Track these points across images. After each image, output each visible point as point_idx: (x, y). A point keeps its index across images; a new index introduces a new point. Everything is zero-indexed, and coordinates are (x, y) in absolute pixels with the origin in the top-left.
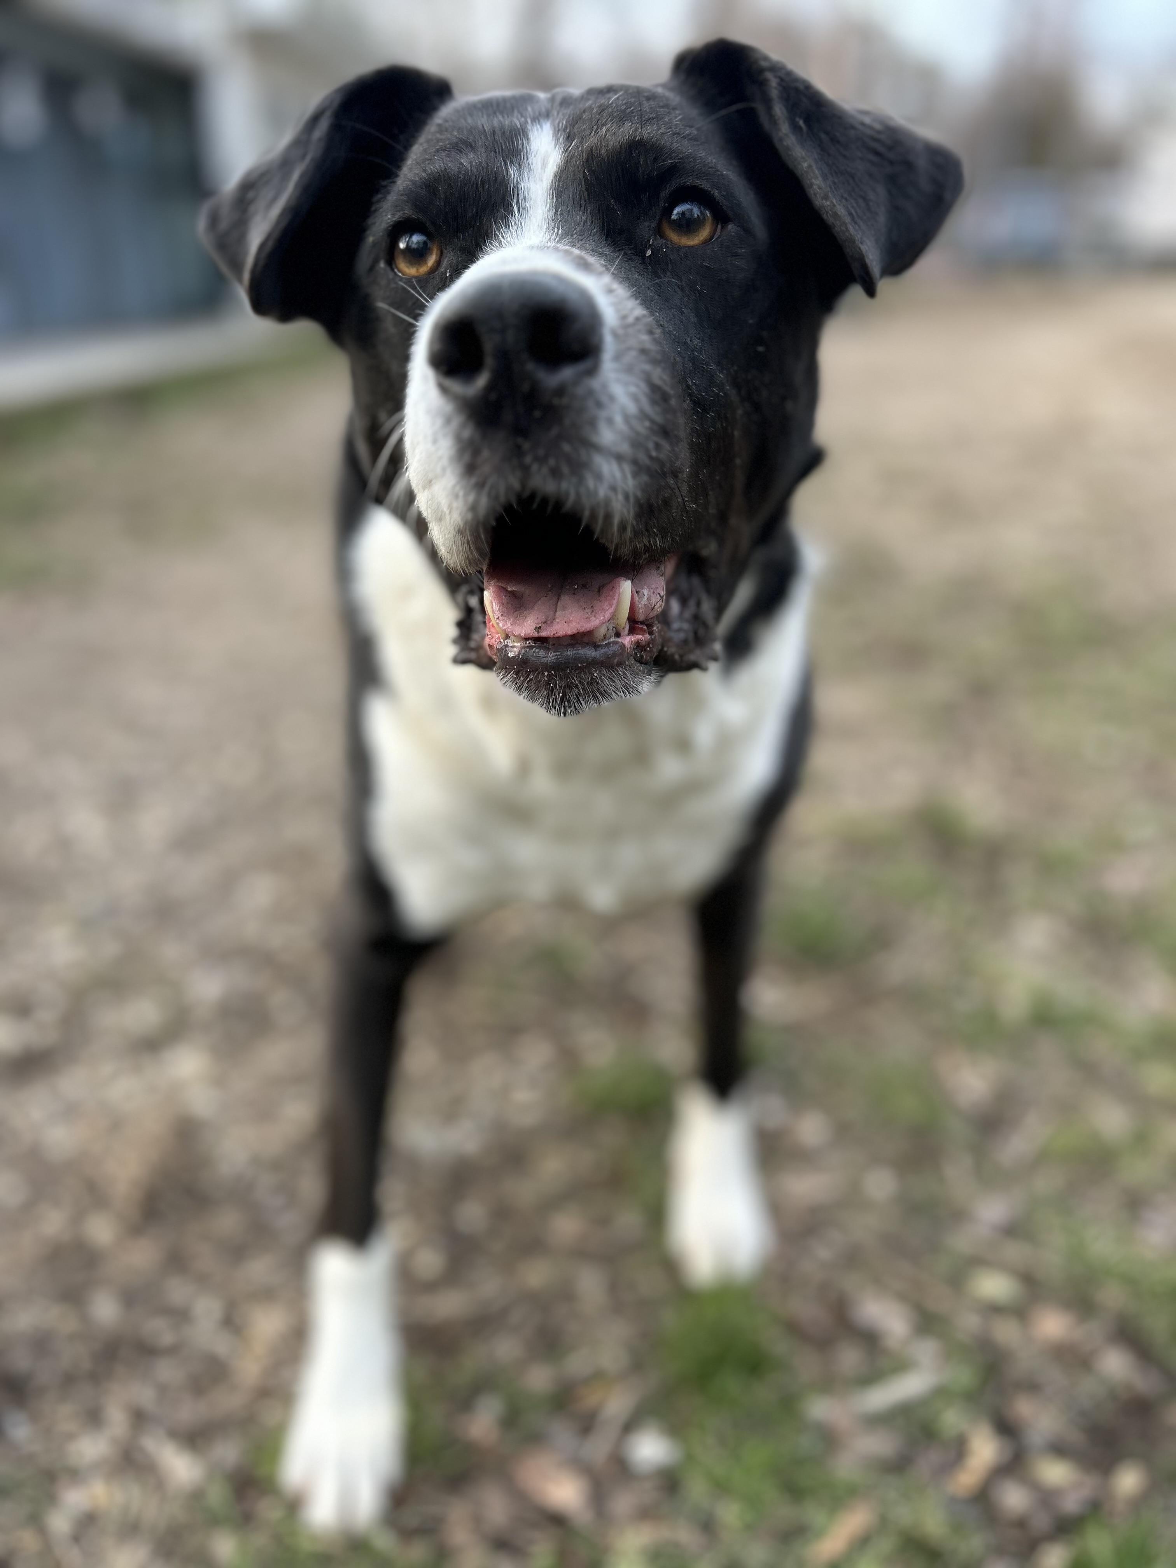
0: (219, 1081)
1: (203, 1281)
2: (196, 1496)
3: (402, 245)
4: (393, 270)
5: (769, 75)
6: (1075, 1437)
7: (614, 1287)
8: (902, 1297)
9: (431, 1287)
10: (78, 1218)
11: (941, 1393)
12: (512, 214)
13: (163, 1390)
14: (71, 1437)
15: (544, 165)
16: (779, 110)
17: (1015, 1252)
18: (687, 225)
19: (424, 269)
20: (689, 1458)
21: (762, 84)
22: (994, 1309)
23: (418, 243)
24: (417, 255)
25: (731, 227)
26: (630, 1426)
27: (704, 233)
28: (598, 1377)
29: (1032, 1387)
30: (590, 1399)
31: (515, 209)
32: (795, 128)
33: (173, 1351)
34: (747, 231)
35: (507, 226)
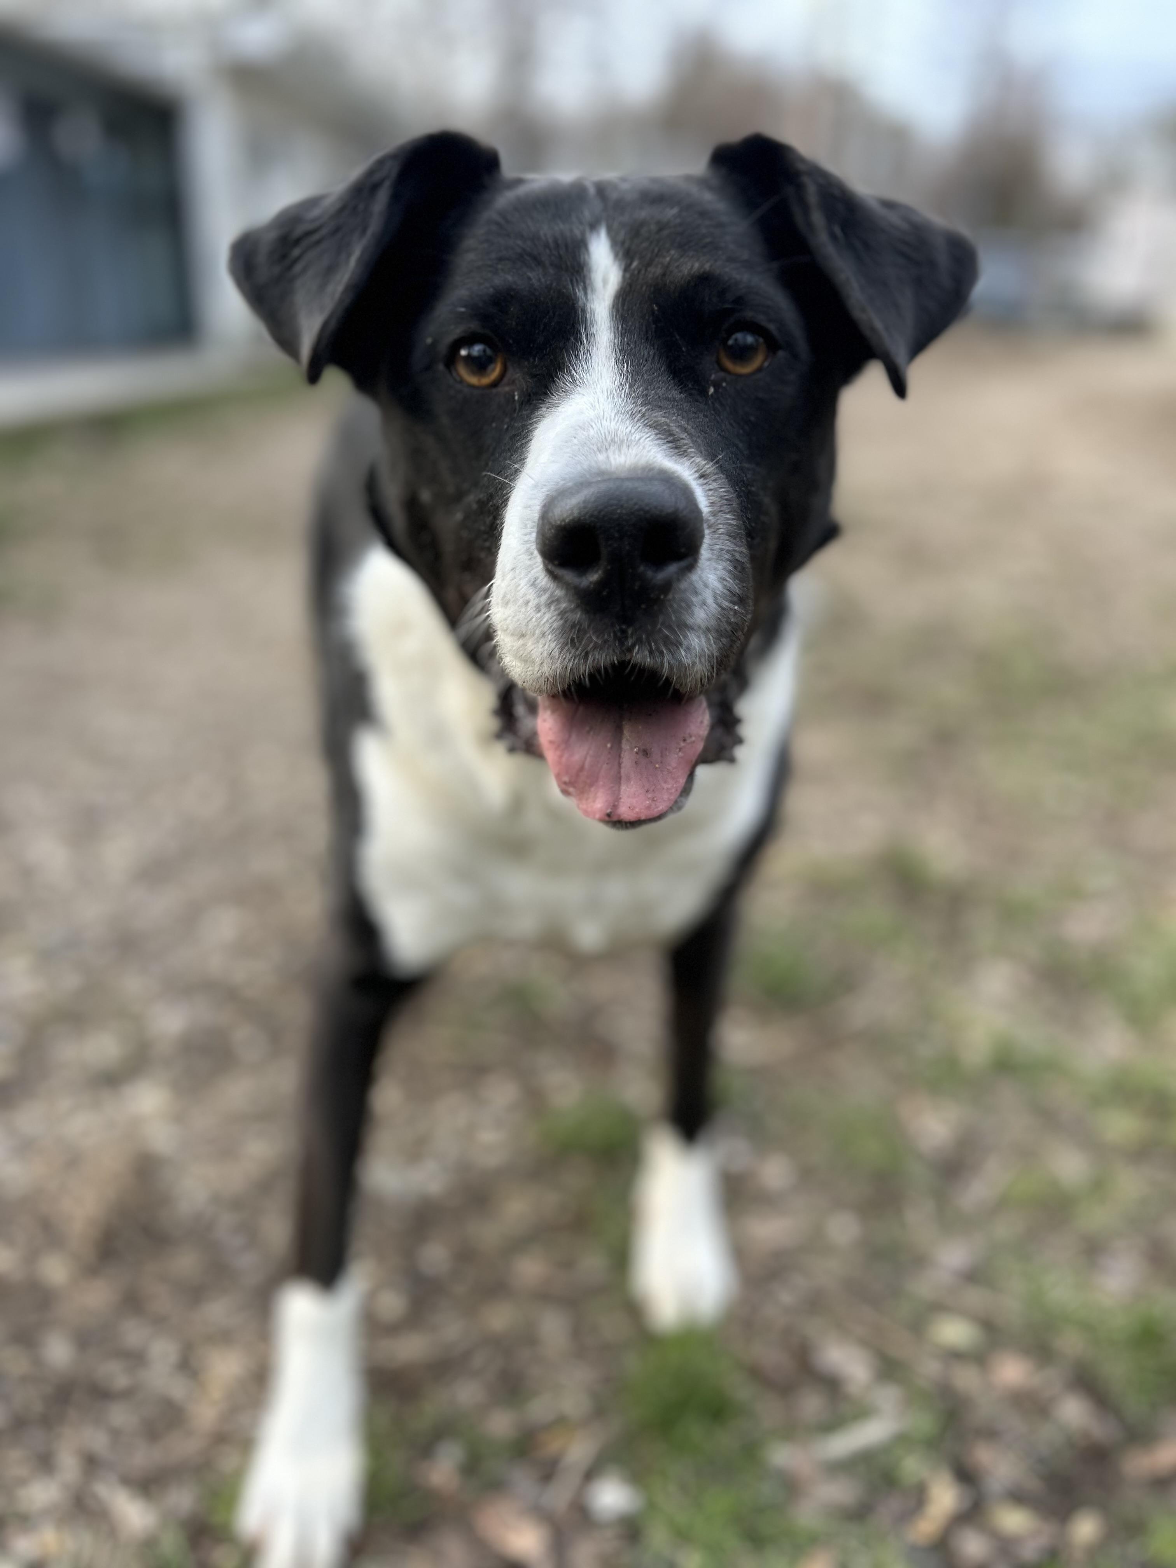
0: (179, 1118)
1: (159, 1322)
2: (149, 1544)
3: (463, 352)
4: (450, 372)
5: (806, 180)
6: (1034, 1484)
7: (576, 1333)
8: (864, 1343)
9: (393, 1329)
10: (32, 1257)
11: (902, 1440)
12: (581, 343)
13: (116, 1434)
14: (23, 1482)
15: (605, 282)
16: (818, 218)
17: (975, 1297)
18: (742, 354)
19: (486, 380)
20: (651, 1506)
21: (800, 188)
22: (955, 1356)
23: (479, 351)
24: (480, 365)
25: (781, 354)
26: (591, 1474)
27: (758, 361)
28: (561, 1422)
29: (990, 1434)
30: (552, 1445)
31: (584, 336)
32: (833, 237)
33: (127, 1394)
34: (795, 356)
35: (577, 356)
